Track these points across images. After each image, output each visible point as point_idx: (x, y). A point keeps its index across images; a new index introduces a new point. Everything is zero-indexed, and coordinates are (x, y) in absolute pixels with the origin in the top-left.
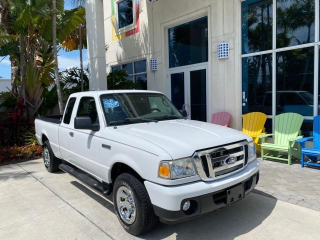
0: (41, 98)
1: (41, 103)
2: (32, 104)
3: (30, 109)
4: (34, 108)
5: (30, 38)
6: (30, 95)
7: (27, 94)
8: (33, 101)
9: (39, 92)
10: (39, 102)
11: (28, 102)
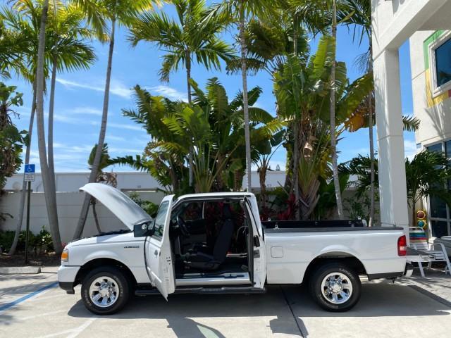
0: (317, 194)
1: (316, 201)
2: (306, 202)
3: (303, 209)
4: (308, 208)
5: (303, 122)
6: (304, 190)
7: (300, 189)
8: (307, 199)
9: (316, 187)
10: (314, 200)
11: (301, 200)
